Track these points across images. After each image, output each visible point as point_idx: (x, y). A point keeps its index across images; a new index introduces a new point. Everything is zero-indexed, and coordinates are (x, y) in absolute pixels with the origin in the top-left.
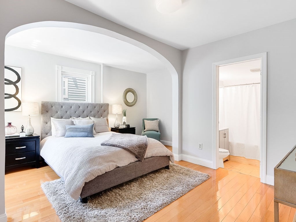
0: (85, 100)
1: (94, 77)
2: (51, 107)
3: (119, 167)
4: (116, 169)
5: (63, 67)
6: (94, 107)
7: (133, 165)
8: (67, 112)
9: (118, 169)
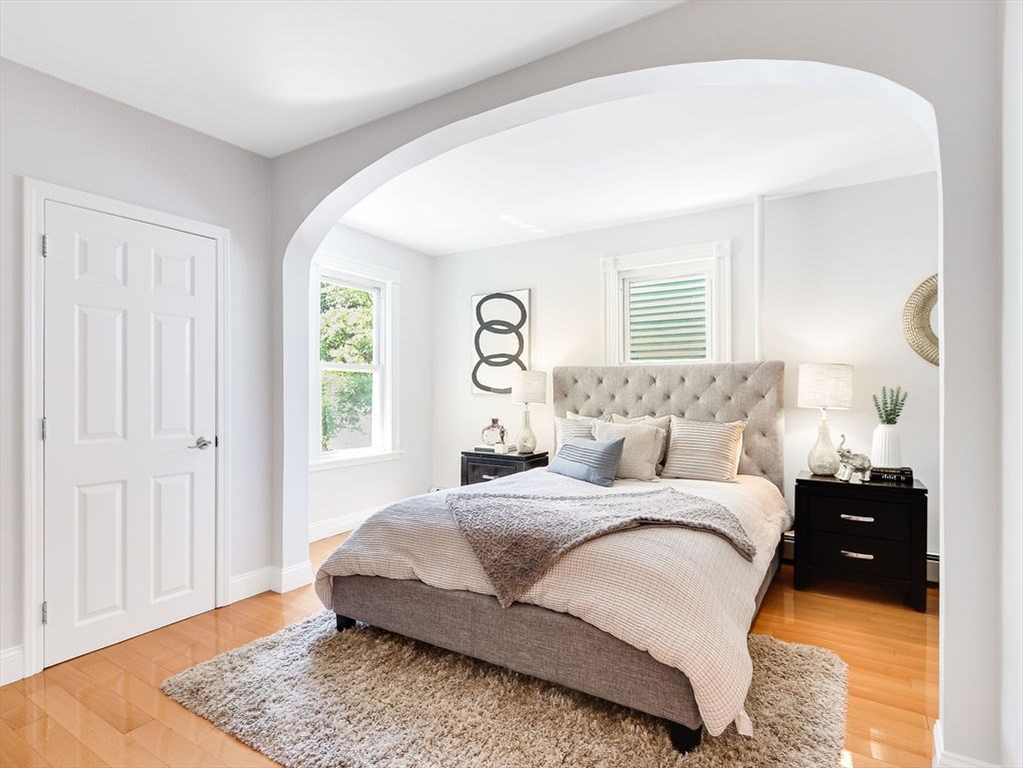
0: (704, 356)
1: (728, 259)
2: (572, 381)
3: (420, 581)
4: (411, 583)
5: (618, 257)
6: (708, 379)
7: (465, 599)
8: (613, 397)
9: (414, 585)
